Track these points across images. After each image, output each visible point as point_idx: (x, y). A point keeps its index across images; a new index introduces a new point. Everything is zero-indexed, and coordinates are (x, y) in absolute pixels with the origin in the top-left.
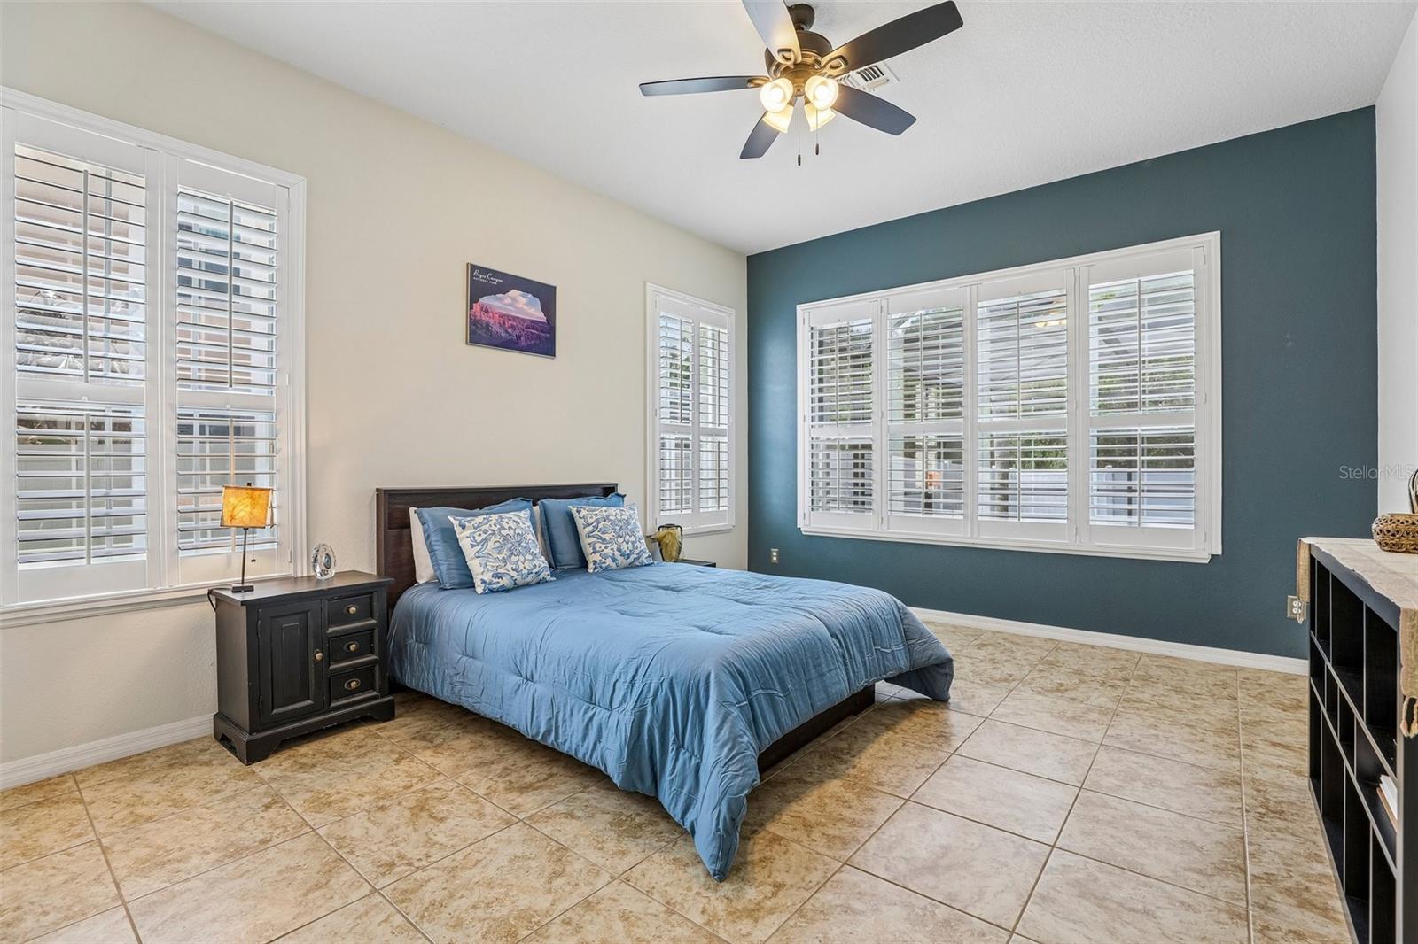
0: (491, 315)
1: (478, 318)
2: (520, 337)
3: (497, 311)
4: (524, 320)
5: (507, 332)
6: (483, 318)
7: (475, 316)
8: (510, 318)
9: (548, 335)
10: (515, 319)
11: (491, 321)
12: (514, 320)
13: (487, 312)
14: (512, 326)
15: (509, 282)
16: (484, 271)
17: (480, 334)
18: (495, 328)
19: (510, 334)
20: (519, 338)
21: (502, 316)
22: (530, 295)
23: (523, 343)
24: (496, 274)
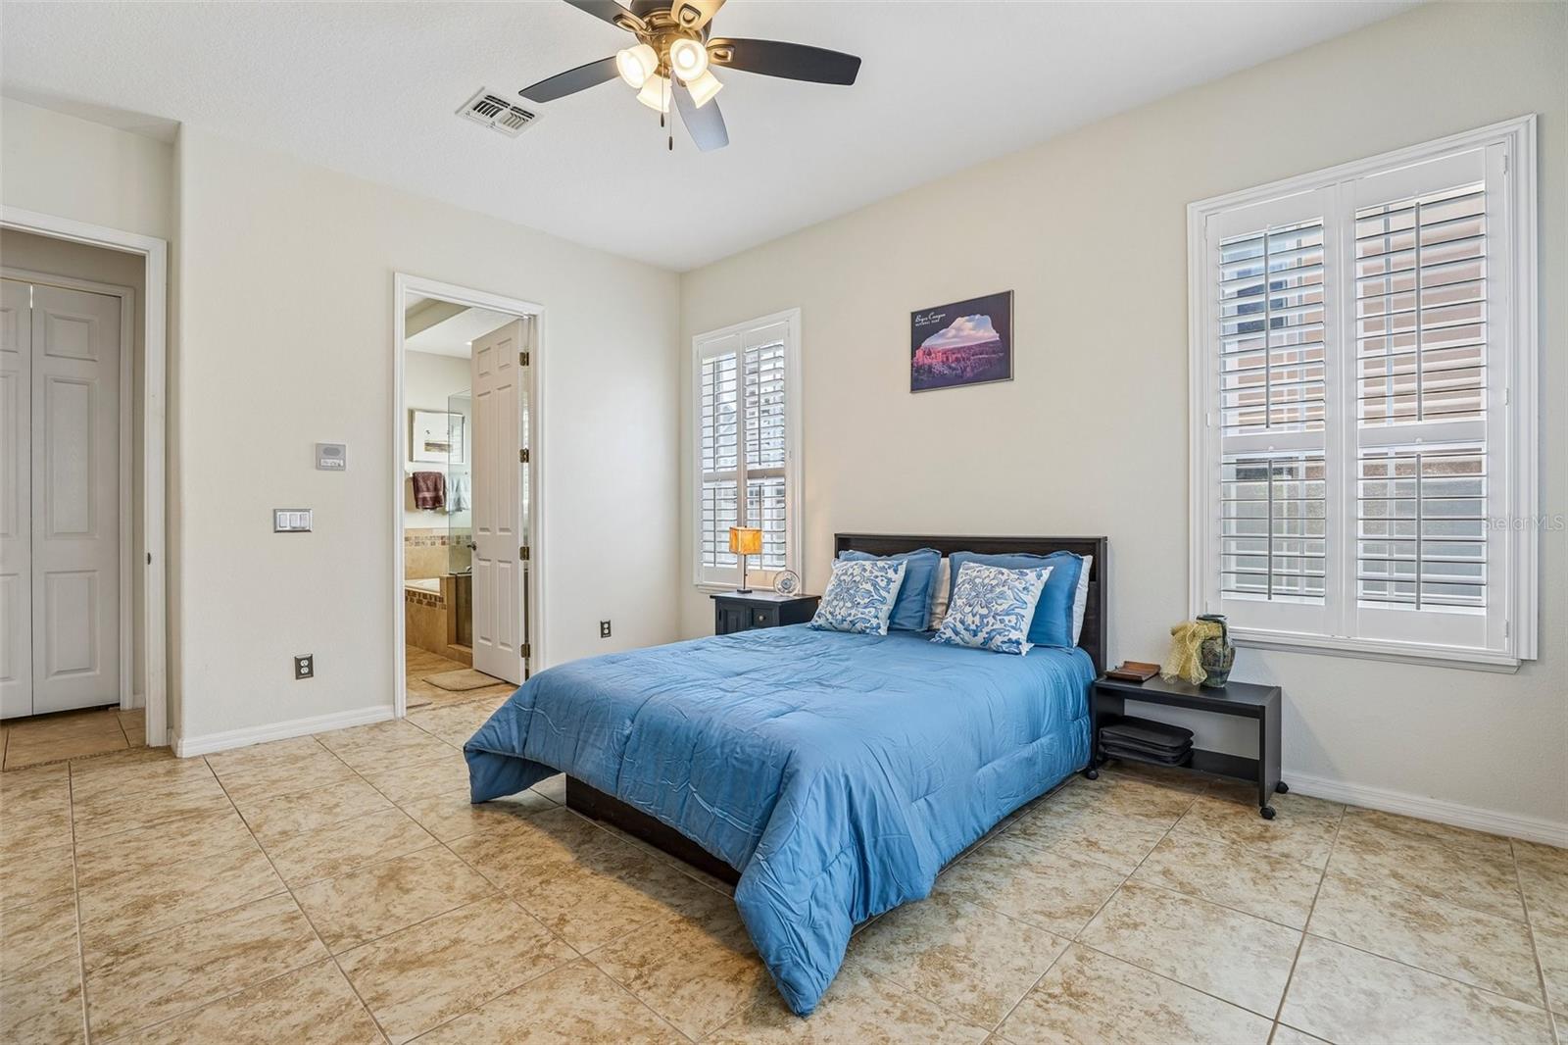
0: (933, 355)
1: (920, 364)
2: (965, 368)
3: (940, 349)
4: (970, 348)
5: (950, 367)
6: (926, 362)
7: (917, 363)
8: (953, 351)
9: (1001, 354)
10: (959, 350)
11: (934, 362)
12: (959, 352)
13: (929, 354)
14: (957, 360)
15: (950, 313)
16: (924, 313)
17: (922, 380)
18: (938, 367)
19: (954, 369)
20: (964, 370)
21: (945, 352)
22: (978, 316)
23: (969, 374)
24: (937, 310)
